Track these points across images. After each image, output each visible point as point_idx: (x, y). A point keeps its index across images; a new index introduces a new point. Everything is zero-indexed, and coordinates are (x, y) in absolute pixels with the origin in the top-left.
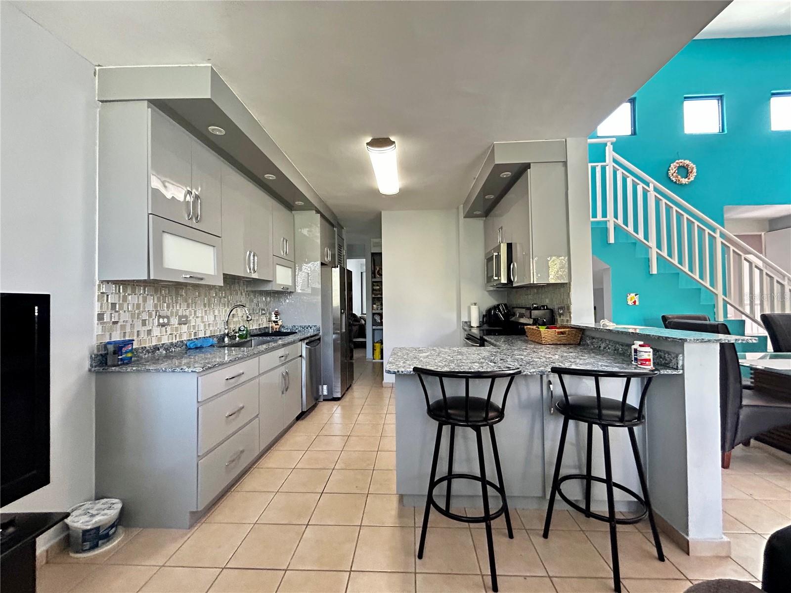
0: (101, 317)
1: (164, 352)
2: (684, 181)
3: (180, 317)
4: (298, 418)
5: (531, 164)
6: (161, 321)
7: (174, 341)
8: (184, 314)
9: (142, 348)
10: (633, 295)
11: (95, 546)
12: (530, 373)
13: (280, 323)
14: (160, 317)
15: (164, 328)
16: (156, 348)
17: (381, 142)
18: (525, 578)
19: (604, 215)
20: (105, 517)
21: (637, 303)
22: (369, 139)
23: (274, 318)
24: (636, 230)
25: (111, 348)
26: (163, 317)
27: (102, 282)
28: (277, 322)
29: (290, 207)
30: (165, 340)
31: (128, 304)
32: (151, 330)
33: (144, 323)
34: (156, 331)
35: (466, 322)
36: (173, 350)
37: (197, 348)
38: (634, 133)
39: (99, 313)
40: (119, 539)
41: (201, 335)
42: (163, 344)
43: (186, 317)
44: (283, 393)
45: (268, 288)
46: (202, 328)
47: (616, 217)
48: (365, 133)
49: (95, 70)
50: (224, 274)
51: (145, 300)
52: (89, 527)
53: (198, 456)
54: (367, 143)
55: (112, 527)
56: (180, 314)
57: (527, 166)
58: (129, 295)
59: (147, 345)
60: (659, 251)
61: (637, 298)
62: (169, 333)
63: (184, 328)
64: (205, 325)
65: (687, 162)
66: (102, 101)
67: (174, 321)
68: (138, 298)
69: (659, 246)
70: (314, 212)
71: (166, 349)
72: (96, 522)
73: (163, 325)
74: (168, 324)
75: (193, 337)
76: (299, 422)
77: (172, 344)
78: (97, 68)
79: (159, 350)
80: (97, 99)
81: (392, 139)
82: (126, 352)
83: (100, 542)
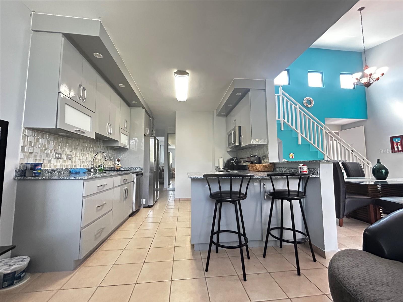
0: (23, 148)
1: (58, 173)
2: (309, 106)
3: (68, 155)
4: (131, 215)
5: (251, 90)
6: (57, 156)
7: (63, 168)
8: (70, 154)
9: (45, 169)
10: (292, 154)
11: (12, 284)
12: (257, 177)
13: (120, 165)
14: (56, 153)
15: (58, 160)
16: (53, 171)
17: (182, 72)
18: (258, 274)
19: (279, 118)
20: (20, 265)
21: (294, 158)
22: (176, 71)
23: (117, 163)
24: (292, 125)
25: (29, 166)
26: (58, 154)
27: (26, 128)
28: (118, 165)
29: (129, 104)
30: (58, 167)
31: (39, 143)
32: (50, 160)
33: (47, 156)
34: (54, 161)
35: (217, 167)
36: (63, 173)
37: (76, 173)
38: (289, 84)
39: (23, 146)
40: (27, 280)
41: (78, 167)
42: (57, 169)
43: (71, 155)
44: (124, 200)
45: (116, 145)
46: (79, 163)
47: (284, 118)
48: (175, 67)
49: (31, 14)
50: (95, 132)
51: (49, 142)
52: (9, 272)
53: (81, 227)
54: (175, 72)
55: (23, 272)
56: (68, 153)
57: (249, 90)
58: (40, 138)
59: (48, 169)
60: (302, 135)
61: (293, 155)
62: (61, 163)
63: (69, 161)
64: (81, 161)
65: (310, 98)
66: (34, 31)
67: (64, 157)
68: (45, 141)
69: (302, 133)
70: (142, 108)
71: (59, 172)
72: (14, 269)
73: (58, 158)
74: (60, 158)
75: (74, 167)
76: (131, 218)
77: (62, 169)
78: (33, 13)
79: (55, 172)
80: (31, 29)
81: (187, 71)
82: (38, 170)
83: (15, 281)
